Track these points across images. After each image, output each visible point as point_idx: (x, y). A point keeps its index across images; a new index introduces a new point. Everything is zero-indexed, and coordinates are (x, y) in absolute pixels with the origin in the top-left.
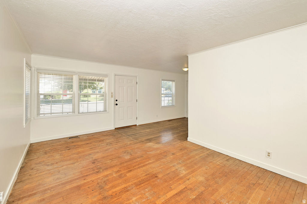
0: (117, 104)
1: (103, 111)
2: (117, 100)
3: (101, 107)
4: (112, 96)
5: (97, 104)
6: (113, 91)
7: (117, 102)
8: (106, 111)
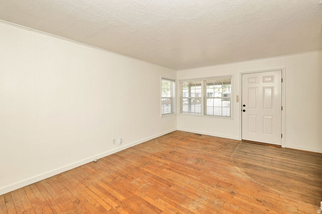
0: (244, 111)
1: (228, 117)
2: (244, 106)
3: (226, 112)
4: (237, 101)
5: (223, 108)
6: (239, 95)
7: (244, 108)
8: (231, 117)
